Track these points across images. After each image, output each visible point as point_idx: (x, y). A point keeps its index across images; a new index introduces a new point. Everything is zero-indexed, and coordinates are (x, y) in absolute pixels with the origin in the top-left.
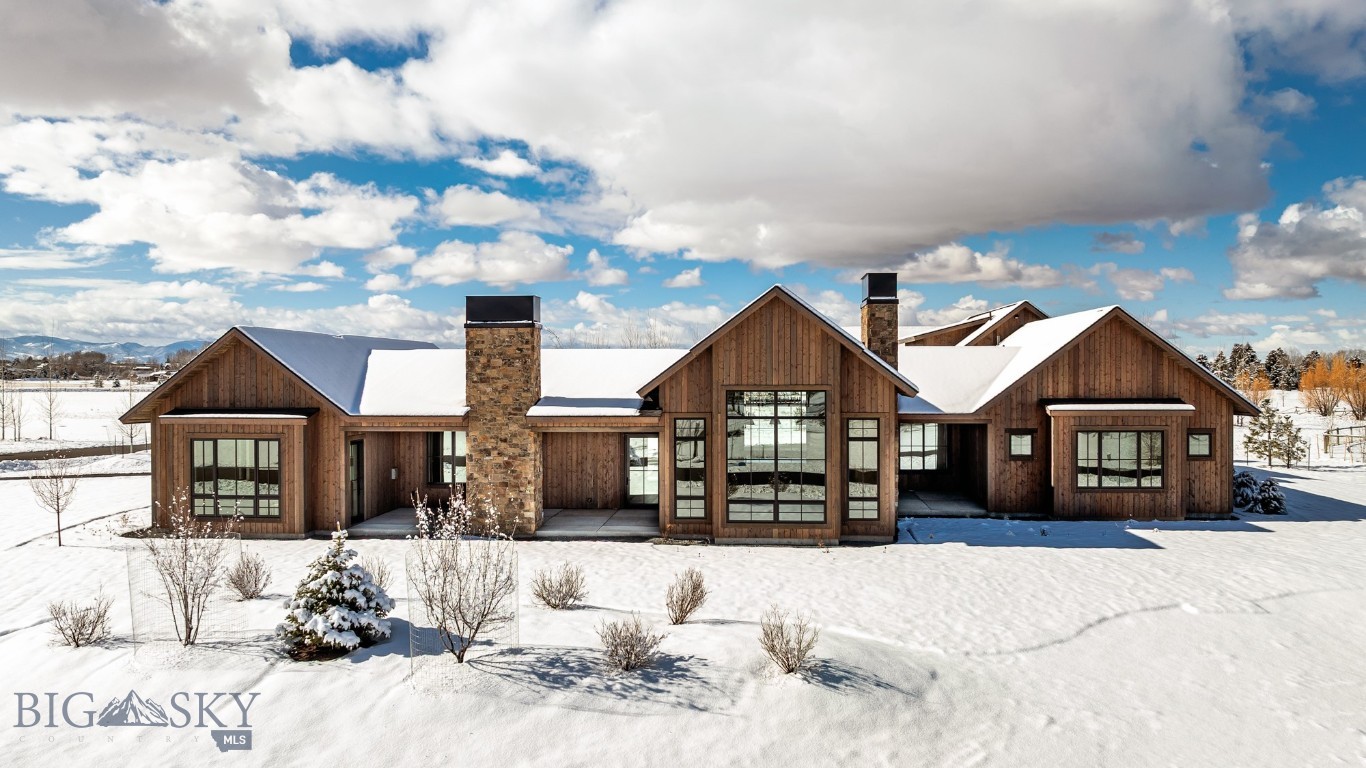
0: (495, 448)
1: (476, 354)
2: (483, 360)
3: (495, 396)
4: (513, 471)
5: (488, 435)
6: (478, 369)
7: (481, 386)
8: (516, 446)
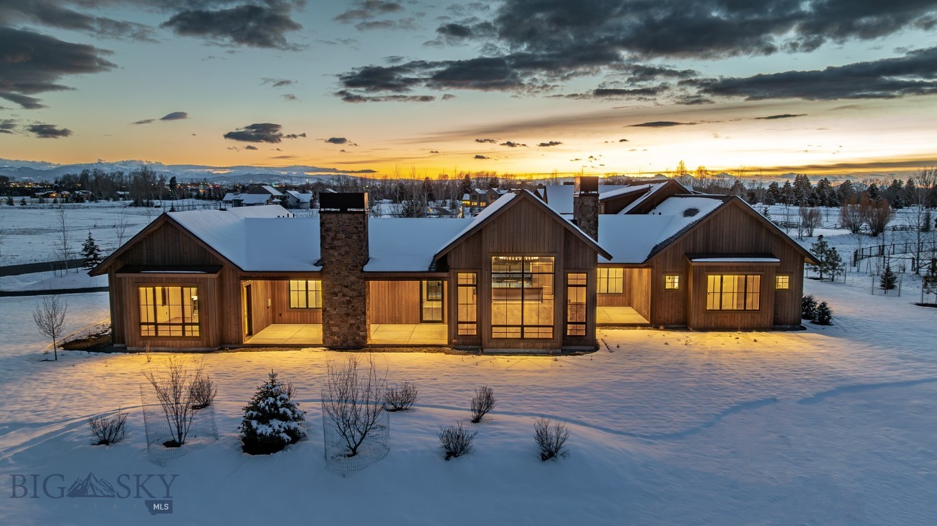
0: (340, 292)
1: (327, 230)
2: (332, 234)
3: (340, 258)
5: (336, 283)
6: (328, 240)
7: (331, 252)
8: (354, 290)
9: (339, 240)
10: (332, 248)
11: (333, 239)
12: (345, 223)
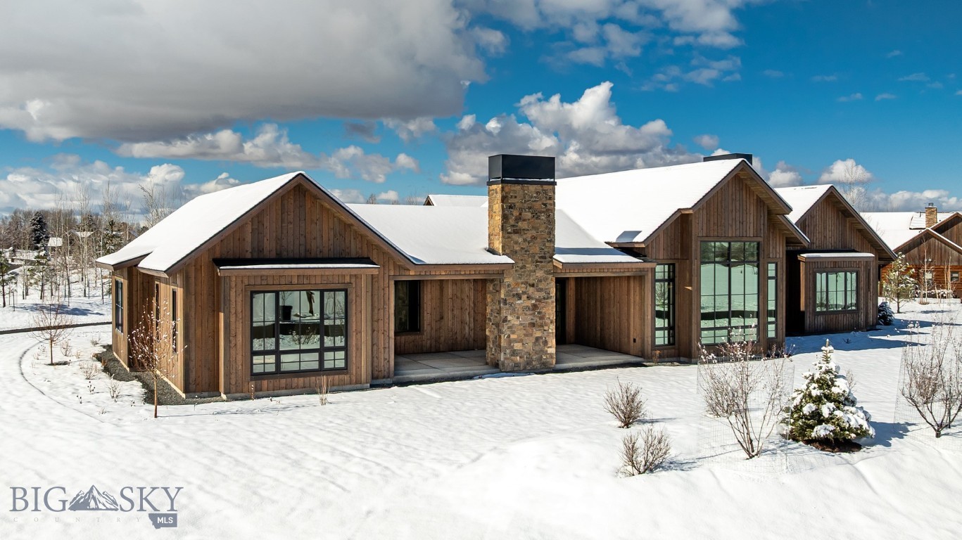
0: (524, 293)
1: (510, 207)
2: (516, 213)
3: (525, 245)
4: (539, 313)
5: (520, 281)
6: (512, 221)
7: (515, 237)
8: (541, 290)
9: (524, 220)
10: (516, 232)
11: (518, 219)
12: (532, 197)
